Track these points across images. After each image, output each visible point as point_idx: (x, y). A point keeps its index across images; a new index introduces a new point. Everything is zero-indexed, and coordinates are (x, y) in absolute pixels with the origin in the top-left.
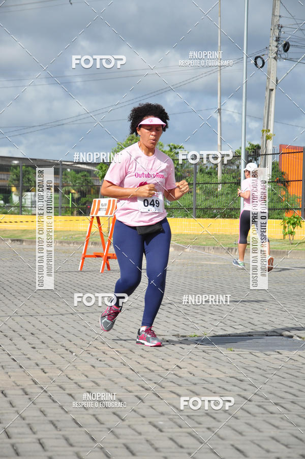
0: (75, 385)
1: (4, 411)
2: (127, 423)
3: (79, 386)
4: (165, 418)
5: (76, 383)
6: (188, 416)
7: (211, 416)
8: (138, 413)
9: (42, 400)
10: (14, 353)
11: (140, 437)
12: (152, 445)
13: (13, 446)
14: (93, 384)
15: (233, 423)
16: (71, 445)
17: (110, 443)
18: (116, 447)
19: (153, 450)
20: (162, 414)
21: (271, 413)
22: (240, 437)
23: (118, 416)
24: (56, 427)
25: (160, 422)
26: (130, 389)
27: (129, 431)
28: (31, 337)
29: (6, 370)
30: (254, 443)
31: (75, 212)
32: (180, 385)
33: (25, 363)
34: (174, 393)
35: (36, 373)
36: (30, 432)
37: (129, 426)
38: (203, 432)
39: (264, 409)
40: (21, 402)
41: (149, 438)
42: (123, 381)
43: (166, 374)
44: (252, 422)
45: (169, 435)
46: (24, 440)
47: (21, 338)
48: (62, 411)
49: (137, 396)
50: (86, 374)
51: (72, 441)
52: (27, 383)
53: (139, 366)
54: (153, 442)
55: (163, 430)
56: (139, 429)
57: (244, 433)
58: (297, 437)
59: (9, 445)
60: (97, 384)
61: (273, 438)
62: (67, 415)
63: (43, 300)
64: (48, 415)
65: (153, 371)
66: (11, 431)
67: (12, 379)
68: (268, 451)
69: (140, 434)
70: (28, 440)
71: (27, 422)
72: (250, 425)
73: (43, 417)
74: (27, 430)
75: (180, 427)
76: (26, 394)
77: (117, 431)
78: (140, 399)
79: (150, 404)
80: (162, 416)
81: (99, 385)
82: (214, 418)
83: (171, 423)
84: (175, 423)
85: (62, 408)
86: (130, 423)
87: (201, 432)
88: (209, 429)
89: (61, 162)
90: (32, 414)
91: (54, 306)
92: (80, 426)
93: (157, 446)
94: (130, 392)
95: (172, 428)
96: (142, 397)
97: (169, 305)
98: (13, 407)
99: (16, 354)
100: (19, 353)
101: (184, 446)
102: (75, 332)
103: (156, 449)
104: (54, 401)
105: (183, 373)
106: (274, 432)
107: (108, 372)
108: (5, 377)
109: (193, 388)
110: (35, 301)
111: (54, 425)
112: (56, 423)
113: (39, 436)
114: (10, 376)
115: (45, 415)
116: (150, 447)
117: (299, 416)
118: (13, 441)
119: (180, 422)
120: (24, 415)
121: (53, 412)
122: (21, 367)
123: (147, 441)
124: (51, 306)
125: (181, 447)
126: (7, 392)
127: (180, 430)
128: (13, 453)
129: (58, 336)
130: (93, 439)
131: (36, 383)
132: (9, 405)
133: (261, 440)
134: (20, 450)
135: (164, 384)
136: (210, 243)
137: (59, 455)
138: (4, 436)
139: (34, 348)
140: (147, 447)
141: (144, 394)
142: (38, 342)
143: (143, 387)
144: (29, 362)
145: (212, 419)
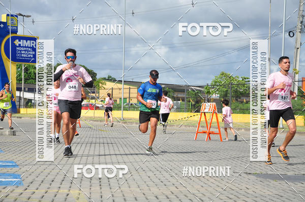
5: (193, 194)
14: (202, 195)
29: (158, 186)
32: (248, 197)
33: (167, 183)
35: (173, 189)
43: (241, 192)
47: (165, 172)
52: (168, 193)
65: (233, 190)
67: (161, 191)
81: (205, 196)
99: (163, 179)
105: (249, 191)
107: (210, 189)
108: (158, 190)
122: (165, 185)
126: (159, 197)
131: (173, 193)
135: (239, 196)
139: (171, 176)
143: (228, 197)
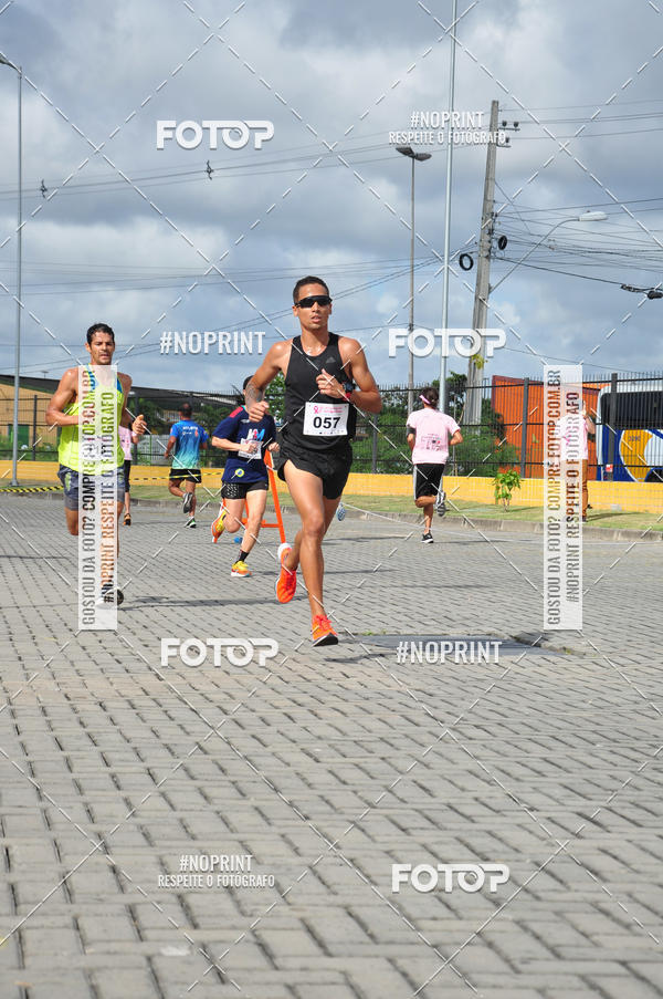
0: (201, 697)
1: (102, 730)
2: (269, 749)
3: (207, 698)
4: (324, 744)
5: (202, 695)
6: (355, 742)
7: (387, 742)
8: (287, 737)
9: (154, 715)
10: (118, 652)
11: (288, 768)
12: (303, 779)
13: (113, 776)
14: (226, 696)
15: (416, 750)
16: (192, 778)
17: (246, 776)
18: (254, 782)
19: (306, 787)
20: (319, 738)
21: (470, 739)
22: (426, 770)
23: (258, 740)
24: (173, 754)
25: (317, 749)
26: (276, 704)
27: (273, 760)
28: (144, 631)
29: (107, 675)
30: (445, 779)
31: (210, 463)
32: (346, 701)
33: (133, 666)
34: (338, 710)
35: (148, 681)
36: (136, 758)
37: (274, 754)
38: (376, 763)
39: (460, 732)
40: (126, 718)
41: (300, 770)
42: (266, 692)
43: (328, 685)
44: (441, 750)
45: (328, 767)
46: (127, 770)
47: (128, 633)
48: (181, 732)
49: (285, 714)
50: (217, 683)
51: (194, 773)
52: (133, 692)
53: (289, 673)
54: (305, 775)
55: (321, 760)
56: (287, 758)
57: (431, 766)
58: (503, 771)
59: (107, 776)
60: (230, 696)
61: (471, 772)
62: (189, 738)
63: (161, 580)
64: (162, 736)
65: (309, 681)
66: (110, 756)
67: (115, 687)
68: (463, 789)
69: (288, 764)
70: (134, 769)
71: (133, 745)
72: (441, 755)
73: (154, 740)
74: (133, 756)
75: (344, 756)
76: (133, 707)
77: (257, 760)
78: (289, 717)
79: (304, 725)
80: (319, 741)
81: (234, 699)
82: (392, 745)
83: (332, 751)
84: (337, 750)
85: (182, 728)
86: (274, 750)
87: (372, 764)
88: (383, 759)
89: (192, 393)
90: (139, 734)
91: (176, 590)
92: (206, 753)
93: (310, 781)
94: (277, 708)
95: (333, 757)
96: (292, 715)
97: (336, 592)
98: (114, 724)
99: (121, 653)
100: (126, 651)
101: (348, 781)
102: (204, 625)
103: (309, 785)
104: (171, 719)
105: (351, 684)
106: (472, 764)
108: (105, 684)
109: (364, 704)
110: (150, 582)
111: (170, 750)
112: (172, 747)
113: (148, 764)
114: (112, 684)
115: (157, 736)
116: (301, 783)
117: (508, 743)
118: (112, 770)
119: (343, 749)
120: (128, 735)
121: (170, 733)
122: (127, 671)
123: (297, 774)
124: (172, 591)
125: (344, 783)
126: (107, 704)
127: (344, 760)
128: (113, 786)
129: (180, 630)
130: (223, 770)
131: (146, 694)
132: (109, 722)
133: (456, 775)
134: (121, 783)
135: (323, 698)
136: (394, 507)
137: (175, 791)
138: (101, 762)
139: (146, 646)
140: (297, 782)
141: (297, 712)
142: (152, 638)
143: (295, 702)
144: (138, 664)
145: (389, 747)
